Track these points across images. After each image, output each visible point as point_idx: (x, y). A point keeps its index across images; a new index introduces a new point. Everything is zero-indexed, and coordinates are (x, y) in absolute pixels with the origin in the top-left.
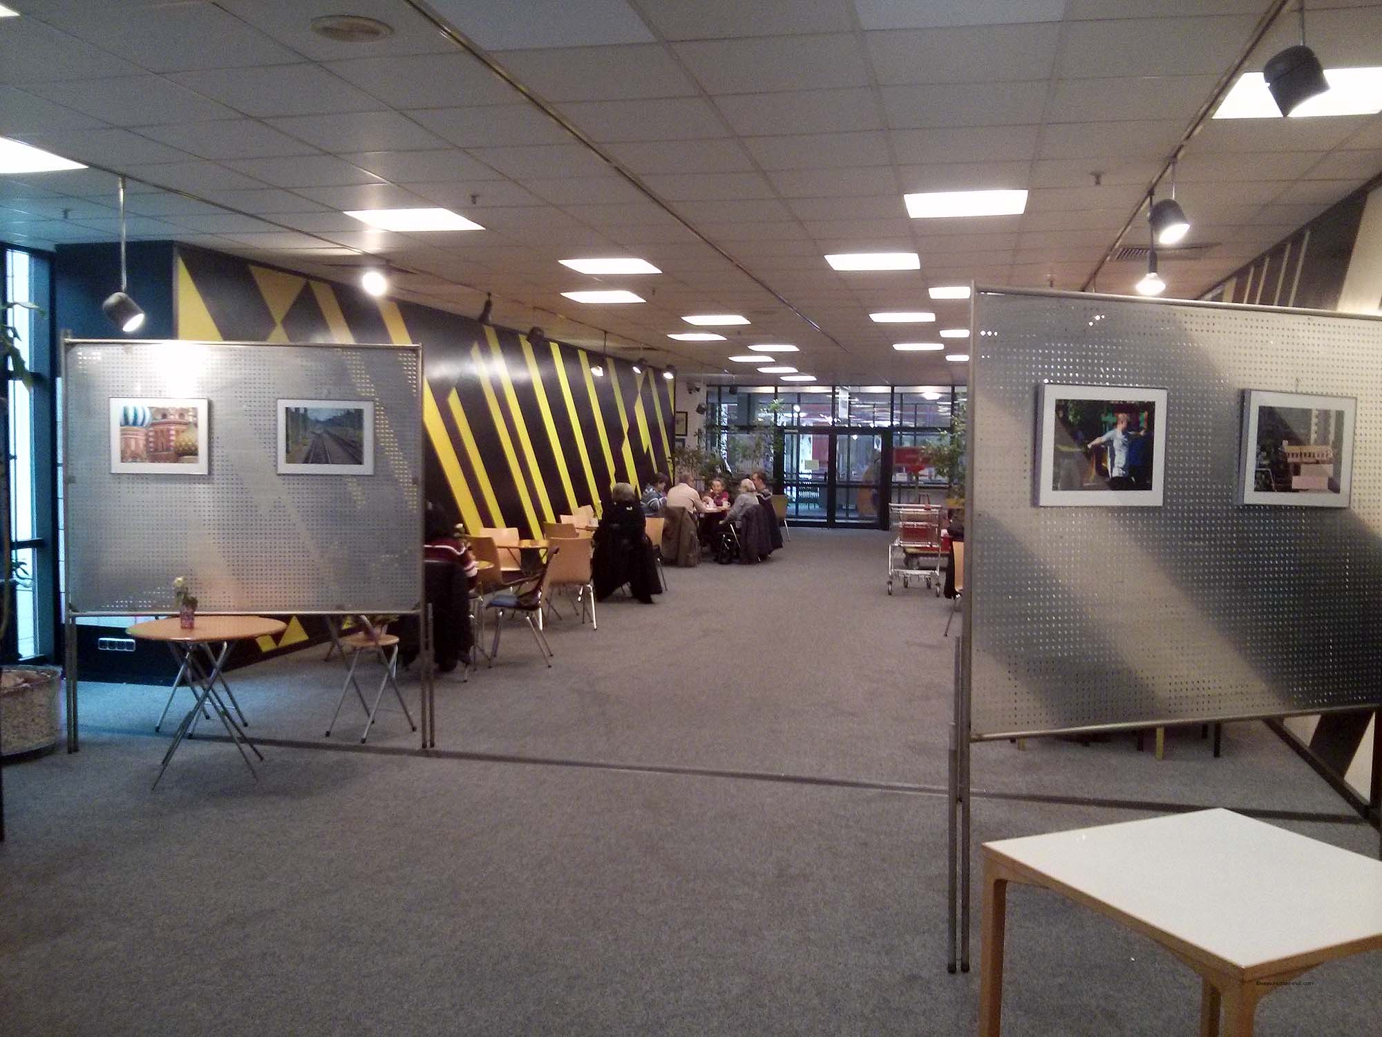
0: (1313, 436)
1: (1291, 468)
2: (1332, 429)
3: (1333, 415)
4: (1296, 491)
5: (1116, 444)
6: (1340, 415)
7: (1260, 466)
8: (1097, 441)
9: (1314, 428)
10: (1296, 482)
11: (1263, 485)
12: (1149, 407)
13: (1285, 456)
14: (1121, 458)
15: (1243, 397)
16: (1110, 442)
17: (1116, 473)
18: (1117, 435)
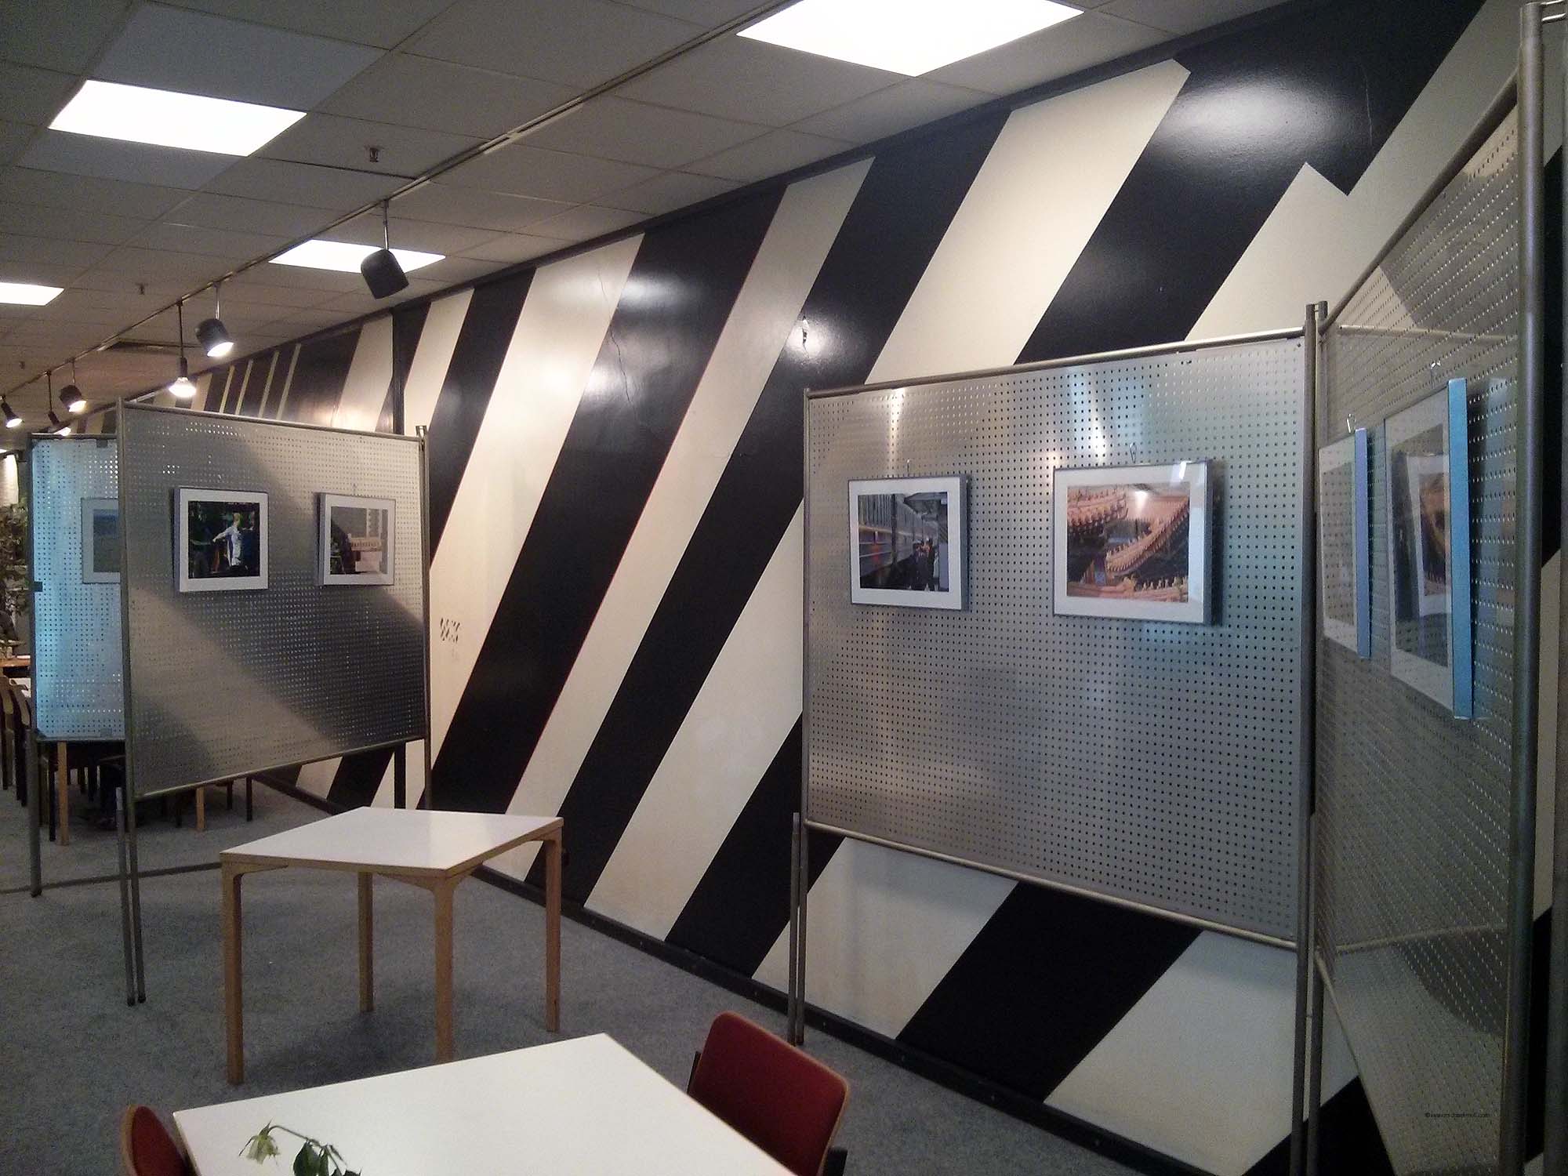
0: (368, 530)
1: (355, 555)
2: (380, 524)
3: (380, 512)
4: (358, 573)
5: (234, 538)
6: (385, 512)
7: (333, 554)
8: (219, 536)
9: (368, 524)
10: (358, 566)
11: (336, 570)
12: (255, 507)
13: (350, 545)
14: (237, 550)
15: (319, 499)
16: (229, 536)
17: (234, 562)
18: (233, 531)
